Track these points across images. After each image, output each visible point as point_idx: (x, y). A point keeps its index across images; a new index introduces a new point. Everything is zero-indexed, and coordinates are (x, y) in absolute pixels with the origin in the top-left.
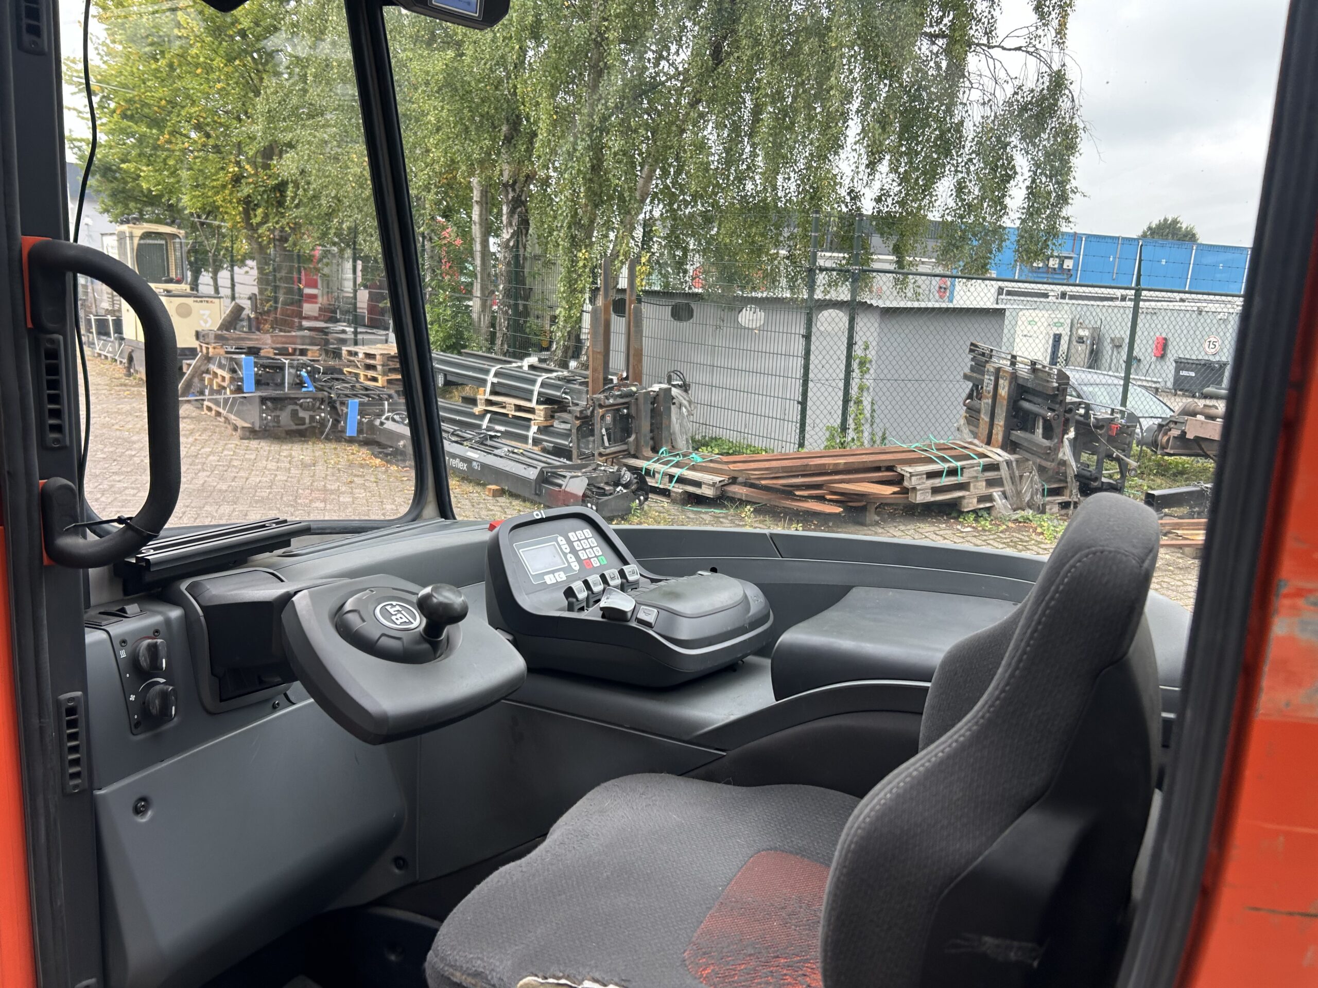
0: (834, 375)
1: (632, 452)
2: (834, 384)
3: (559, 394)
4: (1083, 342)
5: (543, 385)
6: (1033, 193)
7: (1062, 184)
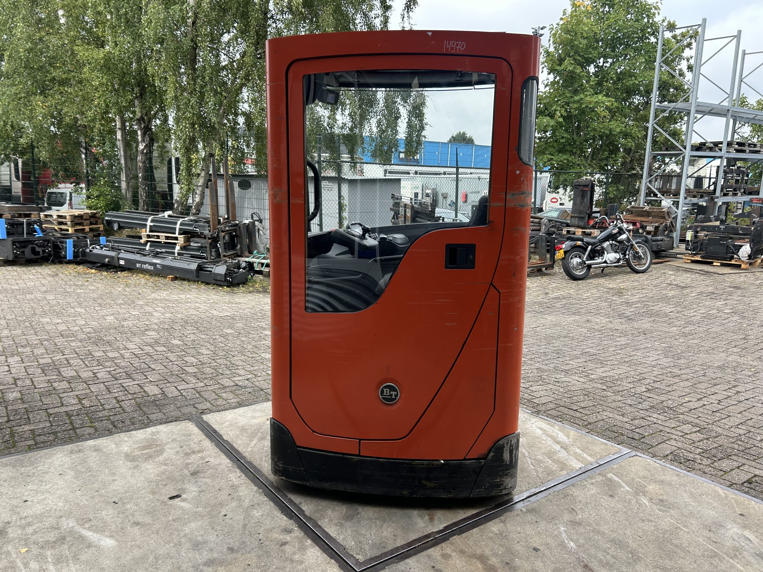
0: (334, 211)
1: (239, 254)
2: (334, 216)
3: (192, 228)
4: (429, 196)
5: (181, 224)
6: (410, 125)
7: (421, 121)
